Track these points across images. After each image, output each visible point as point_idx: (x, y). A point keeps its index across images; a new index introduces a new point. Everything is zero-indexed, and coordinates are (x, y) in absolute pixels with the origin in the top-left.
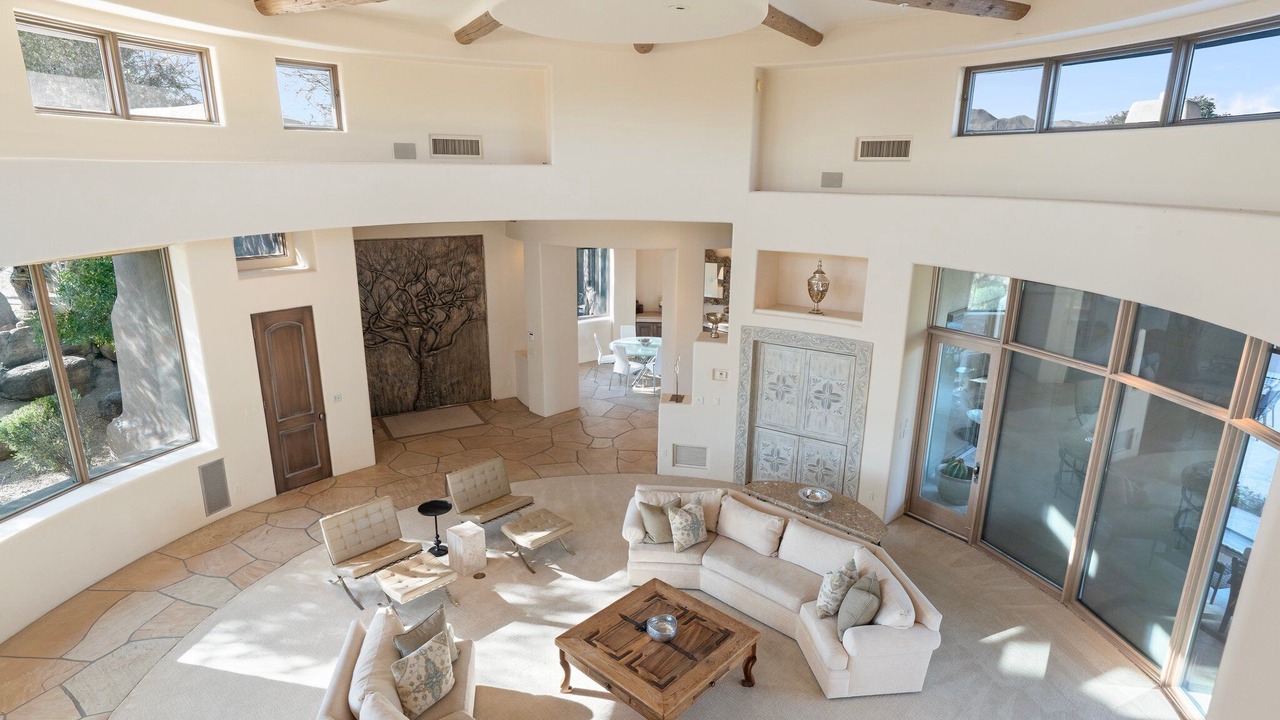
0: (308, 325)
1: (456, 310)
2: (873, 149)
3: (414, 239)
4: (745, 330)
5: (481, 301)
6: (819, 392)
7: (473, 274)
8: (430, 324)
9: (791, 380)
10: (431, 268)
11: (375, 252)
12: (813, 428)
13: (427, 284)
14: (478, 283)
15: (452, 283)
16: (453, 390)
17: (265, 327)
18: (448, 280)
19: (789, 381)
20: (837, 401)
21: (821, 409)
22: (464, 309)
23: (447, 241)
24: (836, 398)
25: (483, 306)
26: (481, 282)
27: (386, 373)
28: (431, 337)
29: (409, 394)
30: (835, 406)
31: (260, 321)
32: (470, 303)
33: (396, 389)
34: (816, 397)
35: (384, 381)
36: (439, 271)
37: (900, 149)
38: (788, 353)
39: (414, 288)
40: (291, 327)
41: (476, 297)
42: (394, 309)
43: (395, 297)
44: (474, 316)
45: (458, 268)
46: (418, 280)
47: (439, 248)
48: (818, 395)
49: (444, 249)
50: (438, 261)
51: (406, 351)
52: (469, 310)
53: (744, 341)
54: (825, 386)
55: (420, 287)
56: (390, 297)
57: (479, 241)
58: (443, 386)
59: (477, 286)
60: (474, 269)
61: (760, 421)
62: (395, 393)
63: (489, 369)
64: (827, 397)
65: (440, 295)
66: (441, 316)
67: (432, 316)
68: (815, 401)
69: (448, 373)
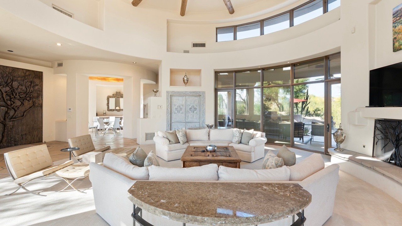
1: (27, 101)
3: (7, 67)
4: (168, 92)
5: (40, 99)
6: (191, 108)
7: (37, 87)
8: (12, 106)
9: (182, 106)
10: (15, 81)
12: (189, 120)
13: (12, 88)
14: (39, 91)
16: (23, 138)
18: (24, 88)
19: (181, 107)
20: (196, 110)
21: (191, 113)
22: (31, 102)
23: (25, 71)
24: (195, 109)
25: (41, 101)
26: (41, 91)
28: (12, 113)
30: (195, 112)
32: (34, 99)
34: (190, 110)
36: (19, 83)
37: (203, 45)
38: (180, 98)
41: (38, 97)
44: (36, 105)
45: (30, 83)
46: (7, 85)
47: (20, 73)
48: (190, 109)
49: (23, 74)
50: (19, 79)
52: (34, 102)
53: (167, 96)
54: (192, 106)
55: (8, 89)
57: (41, 74)
58: (17, 136)
59: (38, 92)
60: (37, 85)
61: (172, 121)
63: (42, 128)
64: (193, 109)
65: (19, 93)
66: (18, 103)
67: (14, 103)
68: (189, 111)
69: (20, 130)
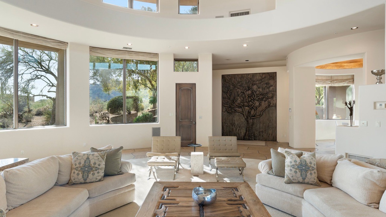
1: (263, 102)
3: (249, 74)
5: (275, 99)
7: (271, 88)
8: (252, 106)
10: (254, 85)
11: (234, 78)
13: (252, 91)
14: (274, 92)
15: (262, 91)
16: (260, 135)
17: (180, 89)
18: (261, 90)
22: (266, 102)
23: (261, 75)
25: (275, 101)
26: (275, 91)
27: (235, 123)
28: (252, 112)
29: (242, 133)
31: (179, 86)
32: (269, 99)
33: (238, 130)
35: (234, 126)
36: (257, 86)
39: (247, 92)
40: (188, 89)
41: (272, 97)
42: (239, 99)
43: (240, 95)
44: (271, 105)
45: (265, 85)
46: (249, 89)
47: (258, 77)
49: (260, 78)
50: (257, 82)
51: (242, 116)
52: (269, 103)
55: (250, 92)
56: (238, 95)
57: (275, 74)
58: (256, 132)
59: (273, 92)
60: (272, 86)
62: (237, 131)
63: (276, 128)
65: (257, 95)
66: (257, 104)
67: (253, 104)
69: (258, 127)
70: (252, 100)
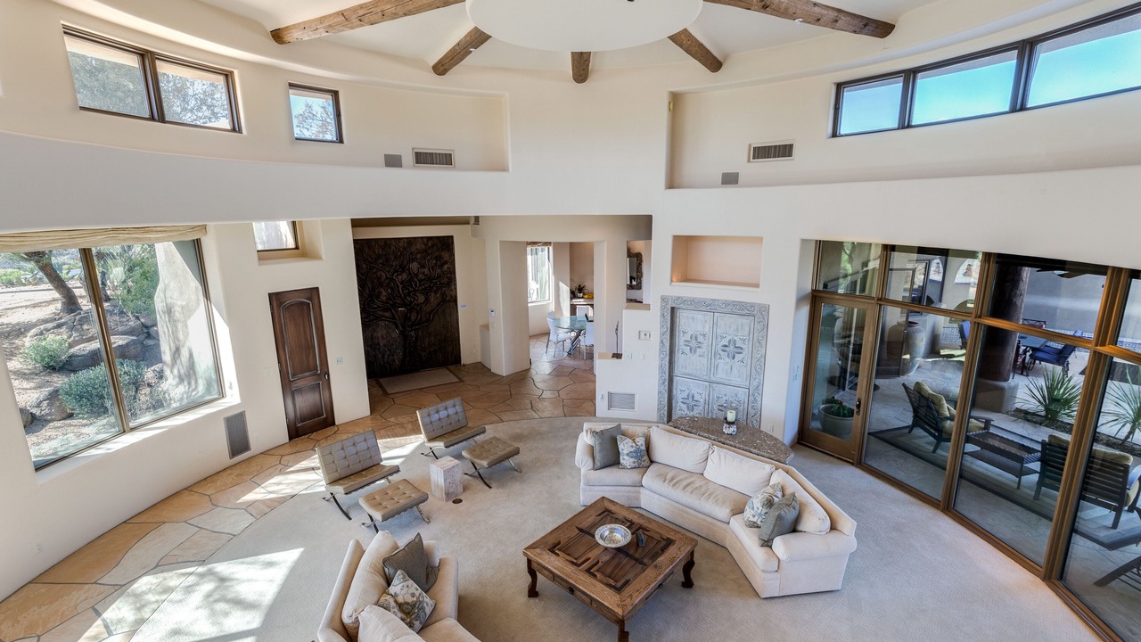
0: (316, 302)
1: (433, 294)
2: (762, 153)
3: (400, 239)
4: (664, 299)
5: (453, 287)
6: (725, 346)
7: (446, 266)
8: (412, 305)
9: (701, 337)
10: (413, 261)
11: (369, 248)
12: (721, 375)
13: (410, 274)
14: (450, 273)
15: (429, 273)
16: (431, 357)
17: (280, 304)
18: (426, 271)
19: (700, 339)
20: (740, 353)
21: (727, 360)
22: (438, 295)
23: (425, 240)
24: (739, 350)
25: (454, 292)
26: (453, 272)
27: (379, 344)
28: (413, 316)
29: (396, 361)
30: (738, 357)
31: (276, 299)
32: (444, 289)
33: (386, 356)
34: (723, 351)
35: (377, 351)
36: (419, 263)
37: (785, 151)
38: (699, 316)
39: (400, 277)
40: (302, 304)
41: (449, 284)
42: (384, 293)
43: (385, 284)
44: (448, 299)
45: (434, 261)
46: (403, 271)
47: (419, 246)
48: (724, 348)
49: (423, 246)
50: (419, 256)
51: (394, 326)
52: (443, 294)
53: (663, 308)
54: (730, 341)
55: (404, 276)
56: (381, 284)
57: (450, 240)
58: (423, 354)
59: (449, 275)
60: (446, 262)
61: (676, 372)
62: (386, 360)
63: (459, 340)
64: (732, 350)
65: (420, 282)
66: (421, 299)
67: (414, 299)
68: (722, 353)
69: (427, 344)
70: (410, 292)
